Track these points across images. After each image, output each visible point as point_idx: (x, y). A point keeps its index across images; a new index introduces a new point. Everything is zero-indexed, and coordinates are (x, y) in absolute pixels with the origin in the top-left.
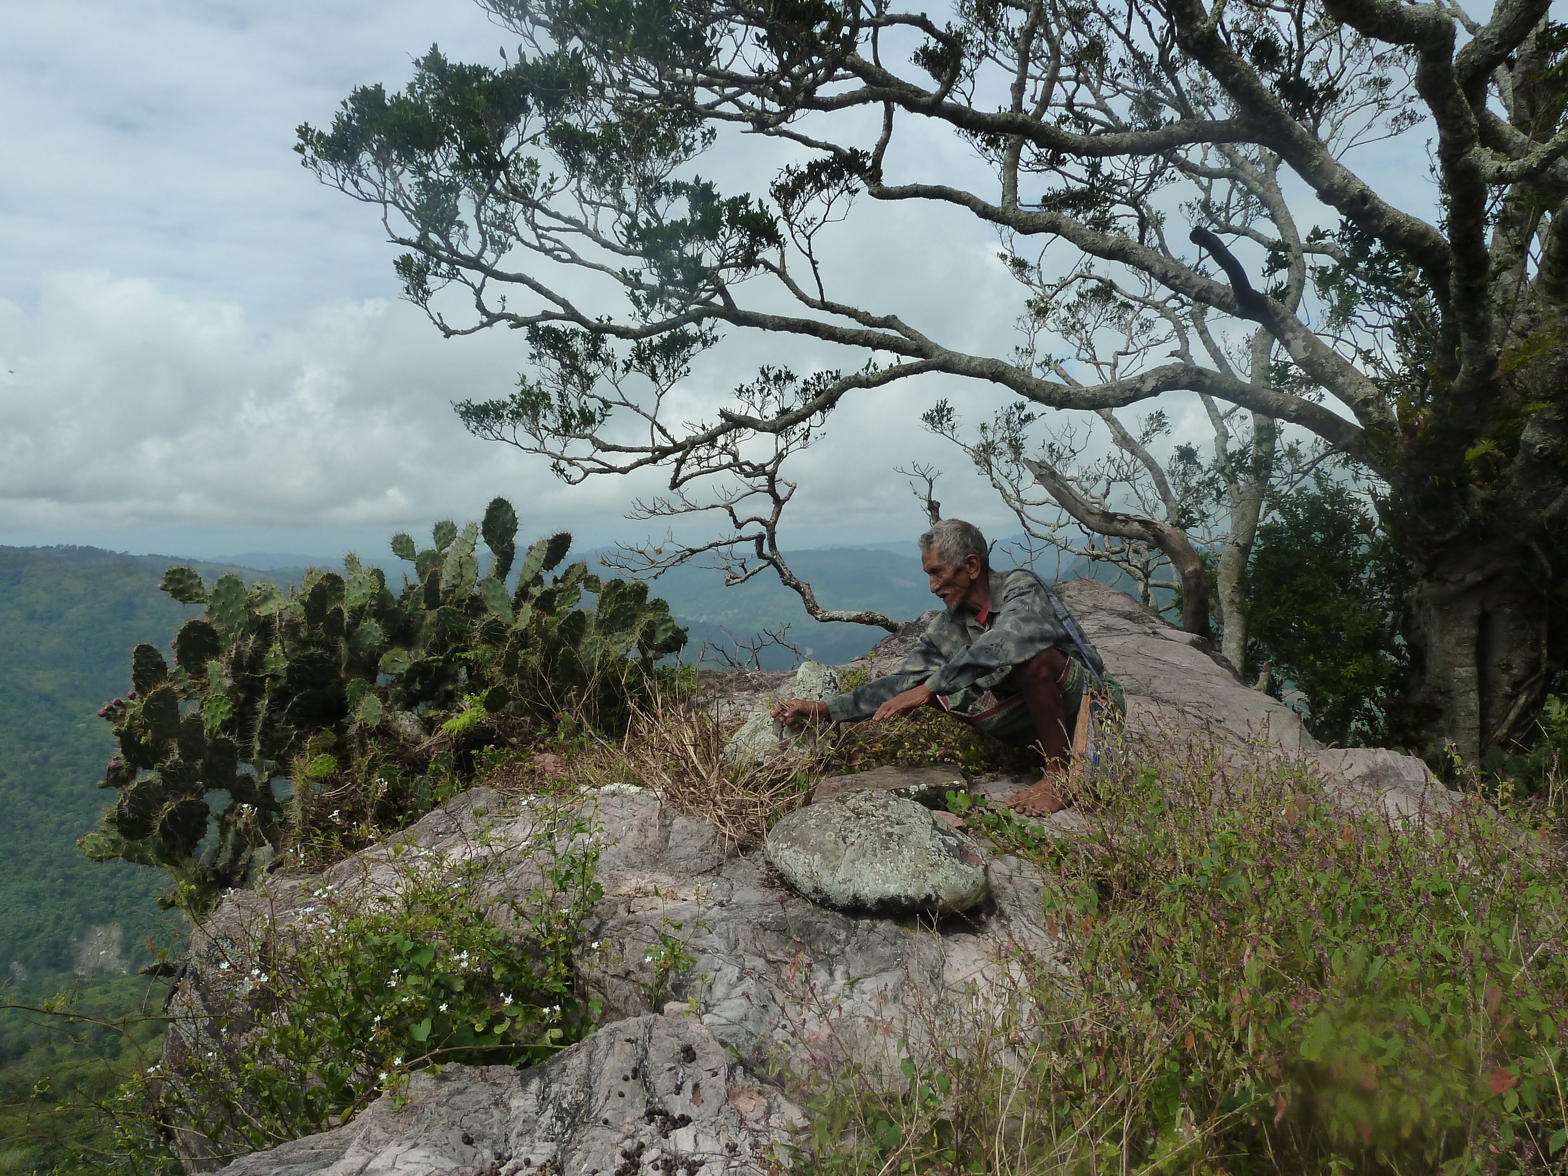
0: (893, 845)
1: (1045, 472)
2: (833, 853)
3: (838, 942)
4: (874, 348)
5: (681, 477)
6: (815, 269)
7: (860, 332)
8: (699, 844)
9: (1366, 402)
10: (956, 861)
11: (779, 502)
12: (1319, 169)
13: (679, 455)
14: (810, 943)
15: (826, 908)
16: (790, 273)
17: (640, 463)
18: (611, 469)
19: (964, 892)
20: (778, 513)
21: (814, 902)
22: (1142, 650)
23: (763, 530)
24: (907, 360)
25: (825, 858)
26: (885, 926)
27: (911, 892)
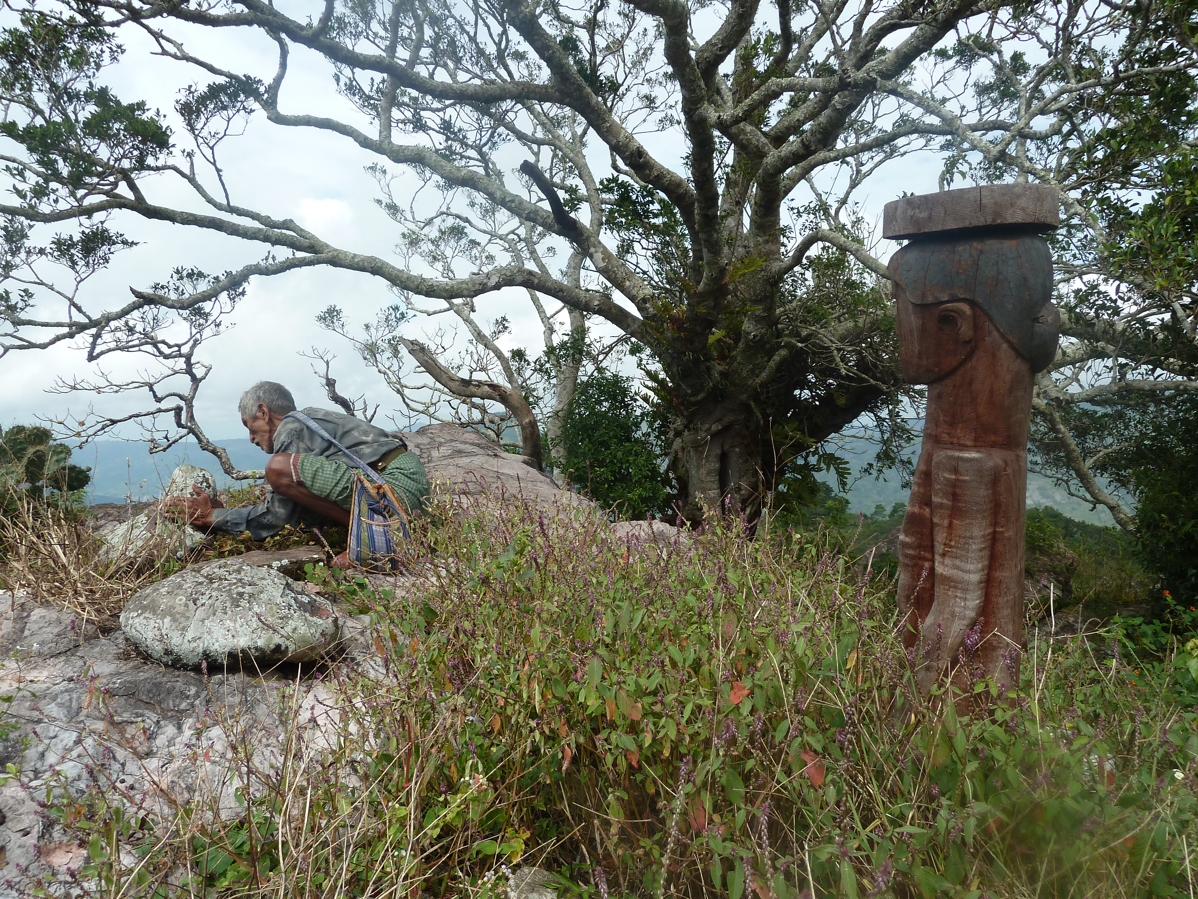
0: (244, 603)
1: (416, 347)
2: (183, 615)
3: (188, 697)
4: (274, 243)
5: (98, 350)
6: (220, 176)
7: (260, 230)
8: (56, 631)
9: (644, 300)
10: (307, 615)
11: (196, 381)
12: (609, 130)
13: (94, 331)
14: (160, 703)
15: (179, 669)
16: (199, 179)
17: (58, 338)
18: (31, 345)
19: (314, 642)
20: (196, 390)
21: (166, 665)
22: (485, 466)
23: (182, 404)
24: (300, 255)
25: (174, 620)
26: (238, 679)
27: (260, 643)
